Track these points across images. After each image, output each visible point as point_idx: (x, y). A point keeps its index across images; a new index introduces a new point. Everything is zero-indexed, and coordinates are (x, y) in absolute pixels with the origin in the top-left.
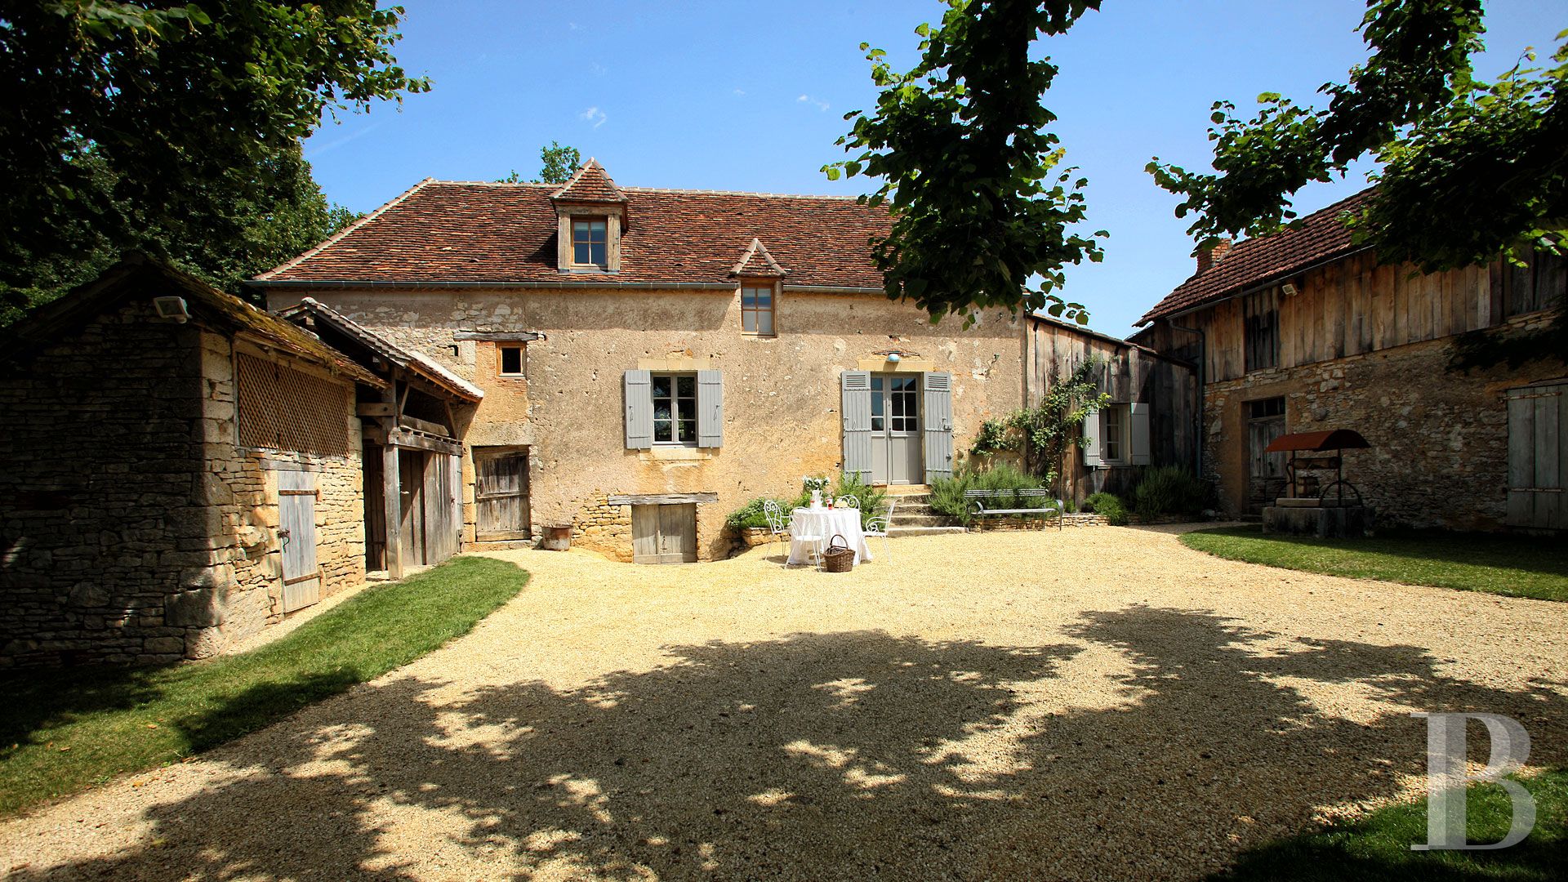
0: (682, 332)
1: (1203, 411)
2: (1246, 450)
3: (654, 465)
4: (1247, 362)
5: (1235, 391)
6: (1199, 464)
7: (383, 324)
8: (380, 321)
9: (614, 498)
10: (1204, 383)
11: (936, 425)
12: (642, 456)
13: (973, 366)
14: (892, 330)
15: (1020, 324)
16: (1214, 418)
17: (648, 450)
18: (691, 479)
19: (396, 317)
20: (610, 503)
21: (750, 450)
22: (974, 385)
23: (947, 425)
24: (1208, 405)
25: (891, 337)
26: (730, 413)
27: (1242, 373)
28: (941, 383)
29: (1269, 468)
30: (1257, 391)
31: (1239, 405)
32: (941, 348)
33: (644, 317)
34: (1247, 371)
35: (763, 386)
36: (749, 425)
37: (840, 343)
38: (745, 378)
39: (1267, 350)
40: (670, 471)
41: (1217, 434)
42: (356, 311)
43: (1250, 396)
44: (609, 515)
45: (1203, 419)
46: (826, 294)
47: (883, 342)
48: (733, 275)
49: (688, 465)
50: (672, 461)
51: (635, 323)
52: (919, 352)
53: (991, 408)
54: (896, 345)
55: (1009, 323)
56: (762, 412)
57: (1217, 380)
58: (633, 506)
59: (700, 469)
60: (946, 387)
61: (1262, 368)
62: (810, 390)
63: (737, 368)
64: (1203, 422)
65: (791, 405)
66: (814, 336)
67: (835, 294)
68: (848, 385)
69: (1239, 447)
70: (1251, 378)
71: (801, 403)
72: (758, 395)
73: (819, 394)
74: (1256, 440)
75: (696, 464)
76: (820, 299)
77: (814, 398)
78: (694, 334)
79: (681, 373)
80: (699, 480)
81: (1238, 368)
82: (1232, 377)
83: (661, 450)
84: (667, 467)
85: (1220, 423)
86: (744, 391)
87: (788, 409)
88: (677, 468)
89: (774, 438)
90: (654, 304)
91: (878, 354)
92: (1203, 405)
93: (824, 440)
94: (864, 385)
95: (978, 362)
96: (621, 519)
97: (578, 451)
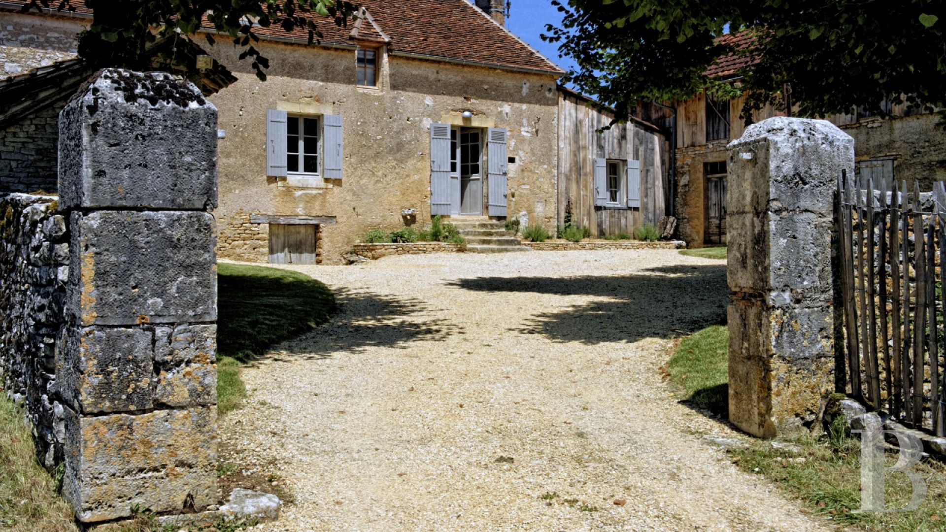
0: (311, 81)
1: (675, 168)
2: (707, 198)
3: (289, 190)
4: (708, 134)
5: (699, 155)
6: (672, 208)
7: (54, 48)
8: (50, 45)
9: (255, 217)
10: (676, 147)
11: (496, 169)
12: (280, 184)
13: (522, 125)
14: (466, 92)
15: (554, 94)
16: (683, 174)
17: (284, 179)
18: (317, 204)
19: (66, 43)
20: (252, 221)
21: (362, 182)
22: (522, 140)
23: (505, 170)
24: (679, 163)
25: (465, 98)
26: (348, 151)
27: (704, 142)
28: (499, 137)
29: (723, 210)
30: (715, 155)
31: (702, 165)
32: (499, 109)
33: (282, 66)
34: (707, 140)
35: (372, 130)
36: (361, 162)
37: (429, 100)
38: (359, 123)
39: (722, 126)
40: (300, 196)
41: (685, 186)
42: (27, 33)
43: (710, 158)
44: (250, 232)
45: (675, 175)
46: (420, 60)
47: (458, 101)
48: (352, 38)
49: (314, 192)
50: (302, 188)
51: (275, 70)
52: (484, 111)
53: (534, 158)
54: (468, 104)
55: (547, 93)
56: (370, 152)
57: (686, 146)
58: (270, 224)
59: (324, 195)
60: (503, 140)
61: (718, 139)
62: (407, 136)
63: (354, 115)
64: (674, 177)
65: (392, 148)
66: (411, 94)
67: (427, 61)
68: (435, 134)
69: (702, 195)
70: (711, 146)
71: (400, 147)
72: (368, 138)
73: (413, 140)
74: (713, 190)
75: (321, 192)
76: (416, 63)
77: (409, 143)
78: (321, 83)
79: (309, 115)
80: (323, 206)
81: (701, 138)
82: (697, 144)
83: (294, 179)
84: (298, 193)
85: (688, 177)
86: (358, 134)
87: (390, 151)
88: (306, 195)
89: (380, 174)
90: (291, 56)
91: (456, 111)
92: (675, 163)
93: (416, 177)
94: (445, 135)
95: (525, 121)
96: (260, 235)
97: (226, 175)
